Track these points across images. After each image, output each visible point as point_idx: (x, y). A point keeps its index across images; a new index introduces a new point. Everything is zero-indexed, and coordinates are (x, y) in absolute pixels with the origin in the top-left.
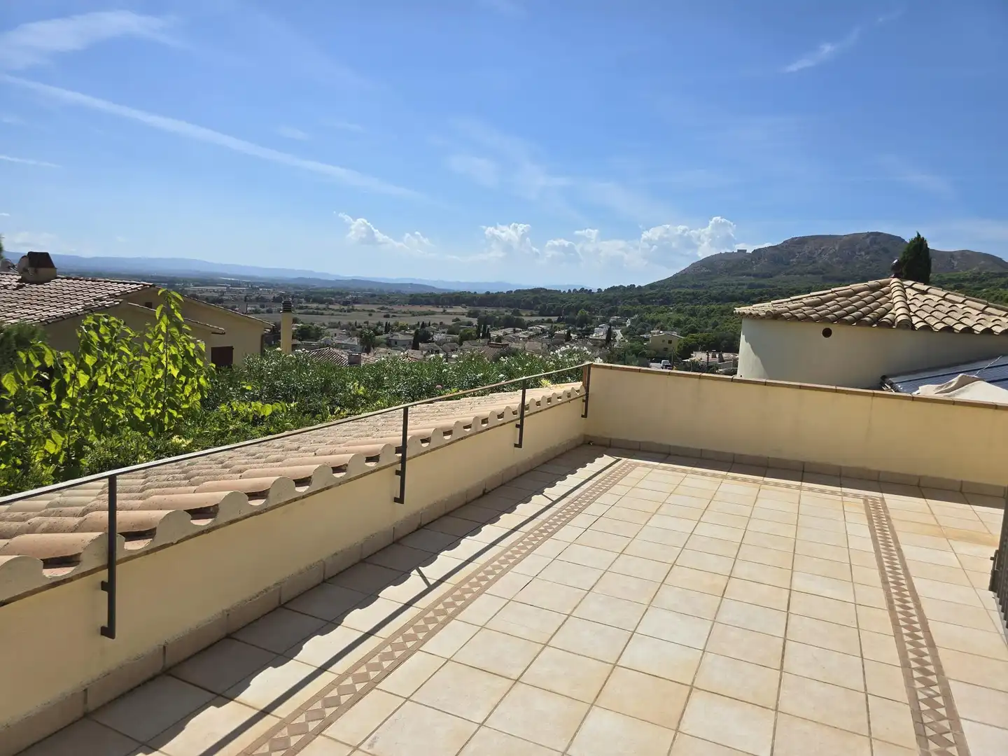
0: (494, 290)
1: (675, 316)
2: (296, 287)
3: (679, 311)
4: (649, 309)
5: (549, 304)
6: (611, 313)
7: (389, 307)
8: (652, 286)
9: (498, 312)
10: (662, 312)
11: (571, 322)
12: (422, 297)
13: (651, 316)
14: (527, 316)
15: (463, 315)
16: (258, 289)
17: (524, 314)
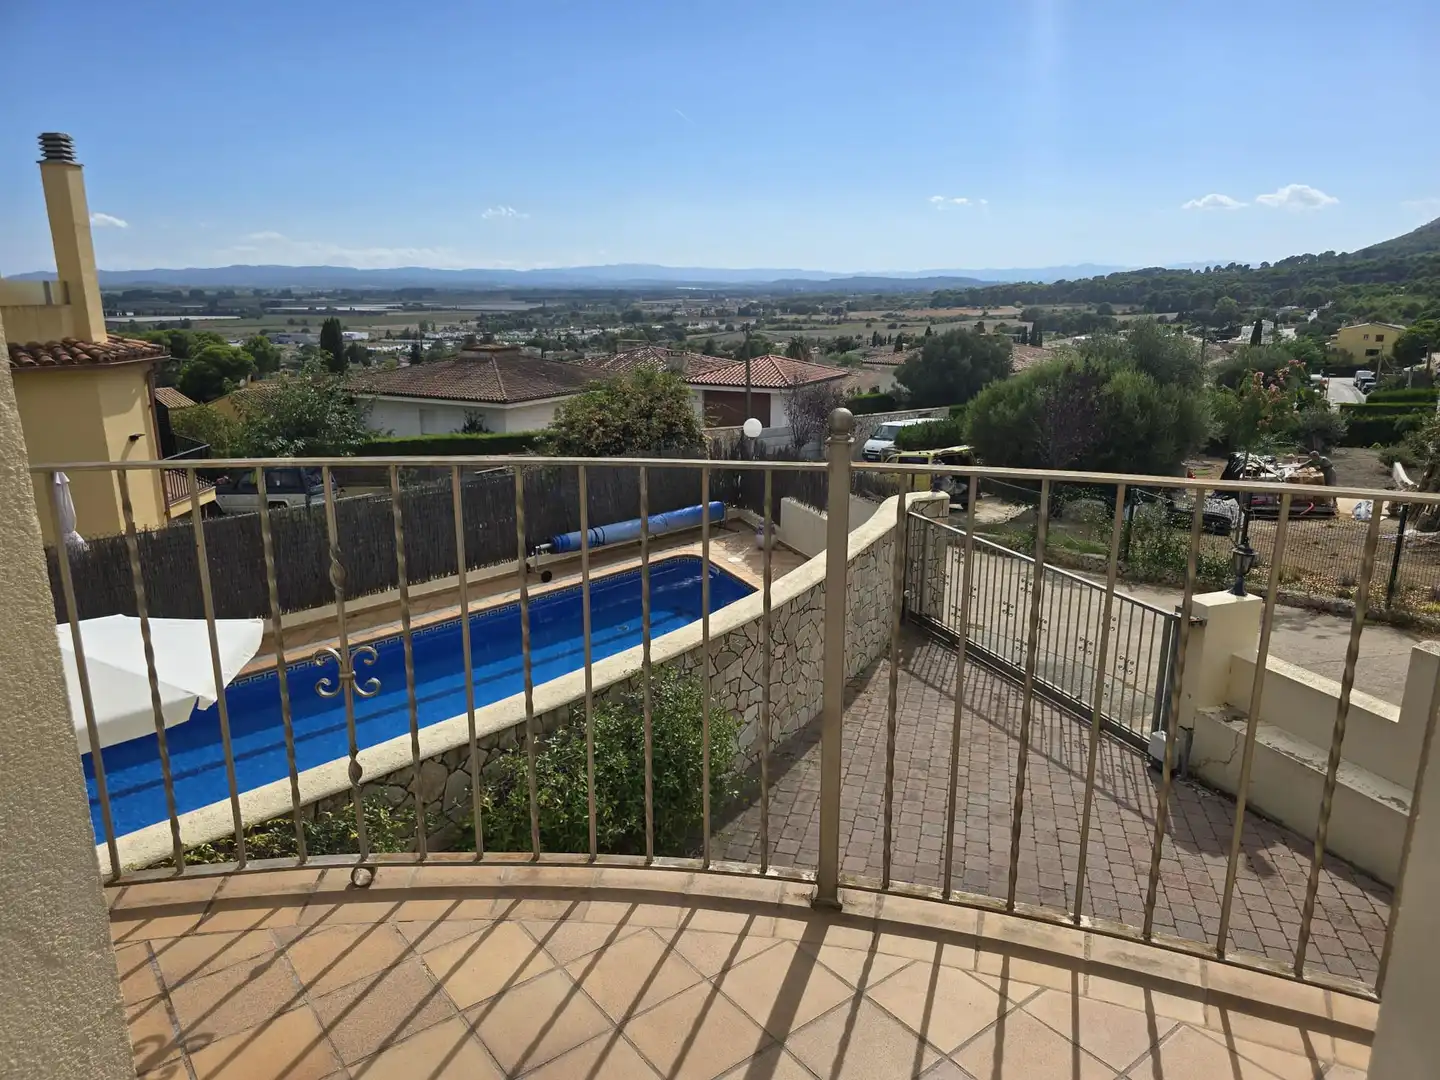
0: (1071, 278)
1: (1405, 300)
2: (773, 293)
3: (1417, 290)
4: (1356, 290)
5: (1166, 292)
6: (1279, 302)
7: (898, 313)
8: (1367, 253)
9: (1074, 310)
10: (1384, 294)
11: (1204, 320)
12: (951, 293)
13: (1363, 302)
14: (1124, 314)
15: (1015, 317)
16: (724, 299)
17: (1119, 312)
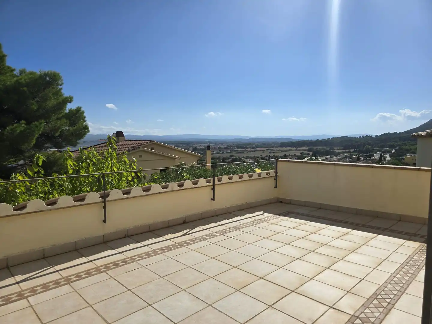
2: (233, 142)
4: (405, 143)
5: (349, 143)
8: (406, 132)
9: (323, 148)
11: (360, 152)
12: (286, 143)
13: (407, 147)
14: (338, 150)
15: (306, 150)
16: (219, 144)
17: (336, 149)
